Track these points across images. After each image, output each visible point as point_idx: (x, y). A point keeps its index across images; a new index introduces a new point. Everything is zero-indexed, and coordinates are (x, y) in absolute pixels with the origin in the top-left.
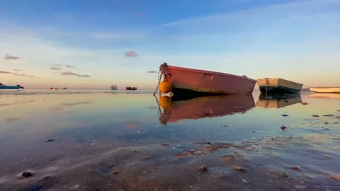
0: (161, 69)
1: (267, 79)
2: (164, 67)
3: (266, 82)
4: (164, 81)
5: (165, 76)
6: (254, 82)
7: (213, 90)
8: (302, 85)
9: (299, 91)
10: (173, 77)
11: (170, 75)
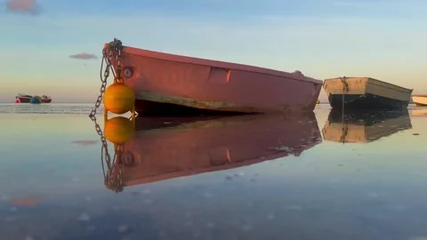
0: (105, 55)
1: (344, 80)
2: (115, 51)
3: (341, 85)
4: (116, 84)
5: (119, 72)
6: (317, 85)
7: (231, 105)
8: (411, 91)
9: (406, 103)
10: (137, 75)
11: (132, 70)
